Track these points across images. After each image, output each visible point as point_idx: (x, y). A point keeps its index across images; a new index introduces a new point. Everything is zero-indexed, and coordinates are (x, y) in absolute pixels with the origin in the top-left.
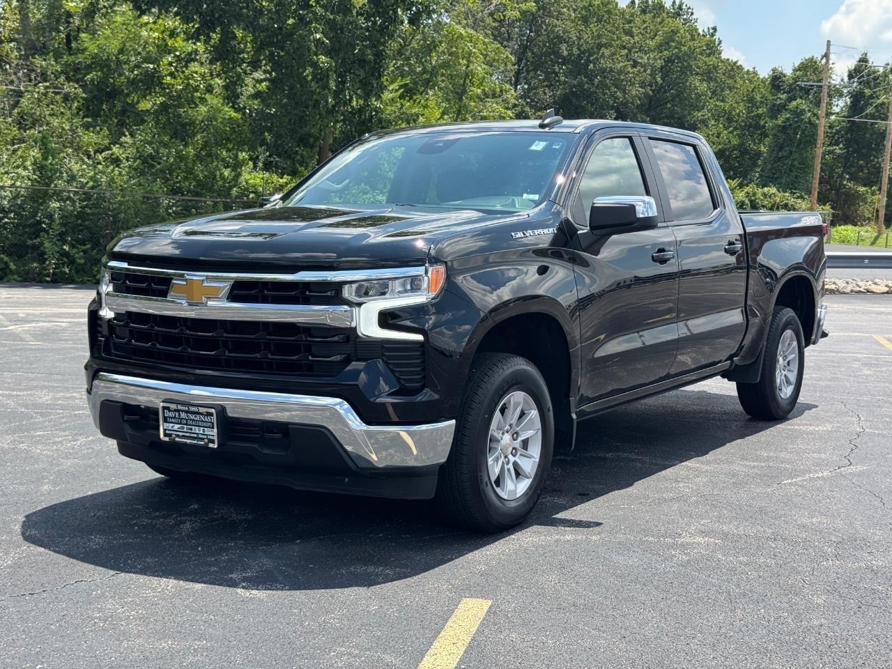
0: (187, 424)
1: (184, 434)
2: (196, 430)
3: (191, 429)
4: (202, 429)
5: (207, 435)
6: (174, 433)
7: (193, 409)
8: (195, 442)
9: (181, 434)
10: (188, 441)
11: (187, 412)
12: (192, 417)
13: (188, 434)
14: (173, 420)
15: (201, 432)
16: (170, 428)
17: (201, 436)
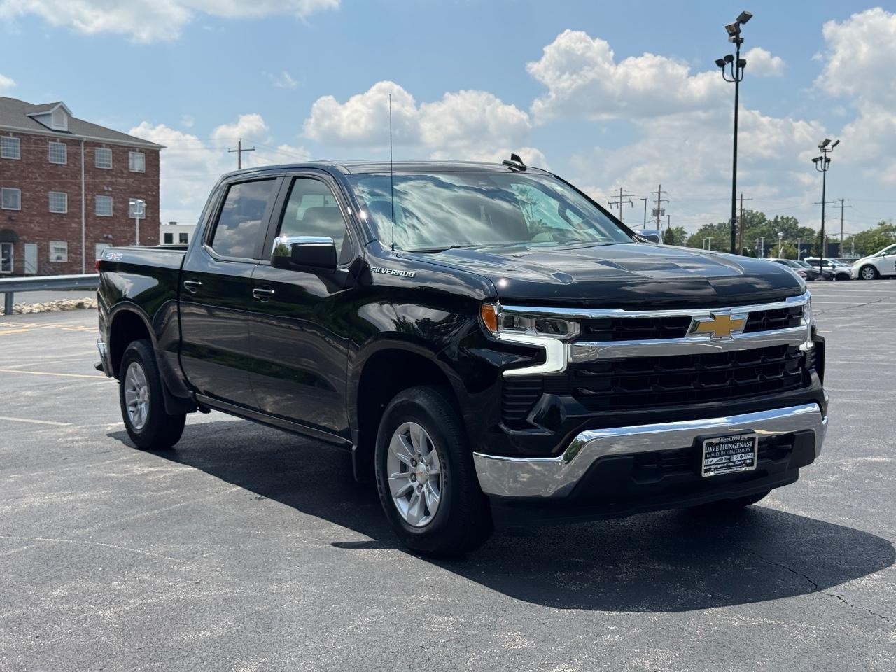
0: (726, 455)
1: (722, 465)
2: (735, 458)
3: (729, 459)
4: (739, 455)
5: (744, 460)
6: (712, 467)
7: (735, 438)
8: (734, 470)
9: (719, 466)
10: (728, 471)
11: (727, 443)
12: (731, 446)
13: (726, 465)
14: (713, 455)
15: (739, 459)
16: (709, 463)
17: (738, 463)
